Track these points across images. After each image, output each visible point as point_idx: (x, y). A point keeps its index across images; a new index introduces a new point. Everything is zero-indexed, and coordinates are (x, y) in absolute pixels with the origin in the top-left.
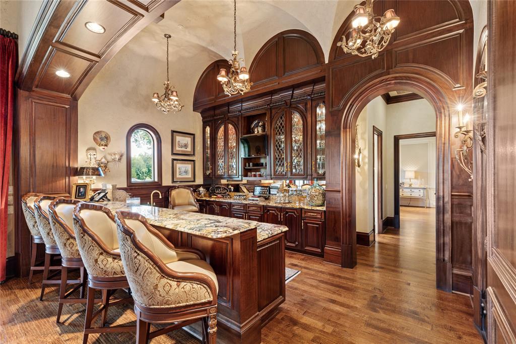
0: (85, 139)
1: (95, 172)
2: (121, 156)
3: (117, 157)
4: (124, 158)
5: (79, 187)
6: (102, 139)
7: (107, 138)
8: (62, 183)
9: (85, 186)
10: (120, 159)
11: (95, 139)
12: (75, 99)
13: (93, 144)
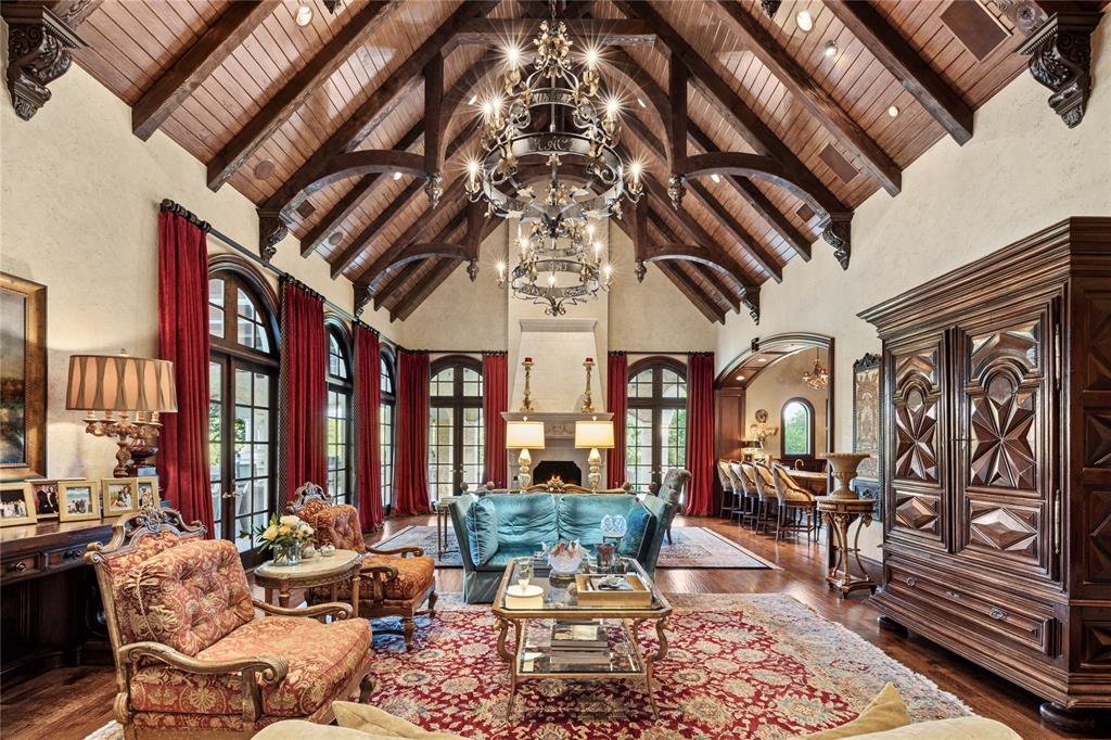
0: (750, 418)
1: (757, 444)
2: (777, 430)
3: (773, 431)
4: (779, 432)
5: (746, 456)
6: (762, 416)
7: (766, 415)
8: (736, 453)
9: (750, 456)
10: (775, 434)
11: (757, 417)
12: (745, 389)
13: (755, 421)
